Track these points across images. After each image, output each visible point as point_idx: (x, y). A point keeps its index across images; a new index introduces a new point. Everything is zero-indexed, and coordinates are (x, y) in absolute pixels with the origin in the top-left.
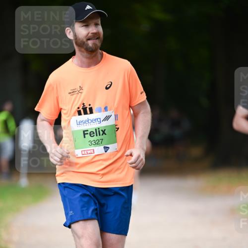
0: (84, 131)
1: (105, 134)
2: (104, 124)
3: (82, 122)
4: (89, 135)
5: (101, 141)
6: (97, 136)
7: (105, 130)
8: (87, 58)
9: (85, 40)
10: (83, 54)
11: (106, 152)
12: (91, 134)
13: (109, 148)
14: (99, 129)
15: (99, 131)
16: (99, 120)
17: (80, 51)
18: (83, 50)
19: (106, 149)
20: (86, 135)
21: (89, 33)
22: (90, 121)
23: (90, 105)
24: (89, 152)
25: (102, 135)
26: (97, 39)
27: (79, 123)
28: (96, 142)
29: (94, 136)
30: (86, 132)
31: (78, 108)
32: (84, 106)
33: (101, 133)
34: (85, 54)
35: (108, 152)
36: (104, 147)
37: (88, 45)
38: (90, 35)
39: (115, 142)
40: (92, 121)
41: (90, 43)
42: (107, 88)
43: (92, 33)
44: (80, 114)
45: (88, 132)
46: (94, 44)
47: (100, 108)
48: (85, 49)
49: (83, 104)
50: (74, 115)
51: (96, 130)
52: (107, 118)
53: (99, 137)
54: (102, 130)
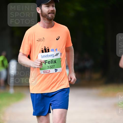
0: (45, 61)
1: (56, 63)
2: (55, 58)
3: (44, 56)
4: (47, 63)
5: (53, 66)
6: (52, 63)
7: (56, 61)
8: (47, 23)
9: (47, 14)
10: (45, 21)
11: (56, 72)
12: (49, 62)
13: (57, 70)
14: (53, 60)
15: (53, 61)
16: (53, 55)
17: (44, 19)
18: (46, 19)
19: (56, 70)
20: (46, 63)
21: (49, 10)
22: (48, 56)
23: (48, 48)
24: (47, 72)
25: (54, 63)
26: (53, 14)
27: (43, 57)
28: (51, 67)
29: (50, 63)
30: (46, 62)
31: (42, 49)
32: (45, 48)
33: (54, 62)
34: (47, 21)
35: (57, 72)
36: (55, 70)
37: (49, 16)
38: (50, 11)
39: (60, 67)
40: (49, 56)
41: (50, 15)
42: (57, 40)
43: (51, 10)
44: (43, 52)
45: (47, 62)
46: (52, 16)
47: (53, 49)
48: (47, 19)
49: (45, 47)
50: (40, 52)
51: (51, 60)
52: (57, 55)
53: (52, 64)
54: (54, 61)
